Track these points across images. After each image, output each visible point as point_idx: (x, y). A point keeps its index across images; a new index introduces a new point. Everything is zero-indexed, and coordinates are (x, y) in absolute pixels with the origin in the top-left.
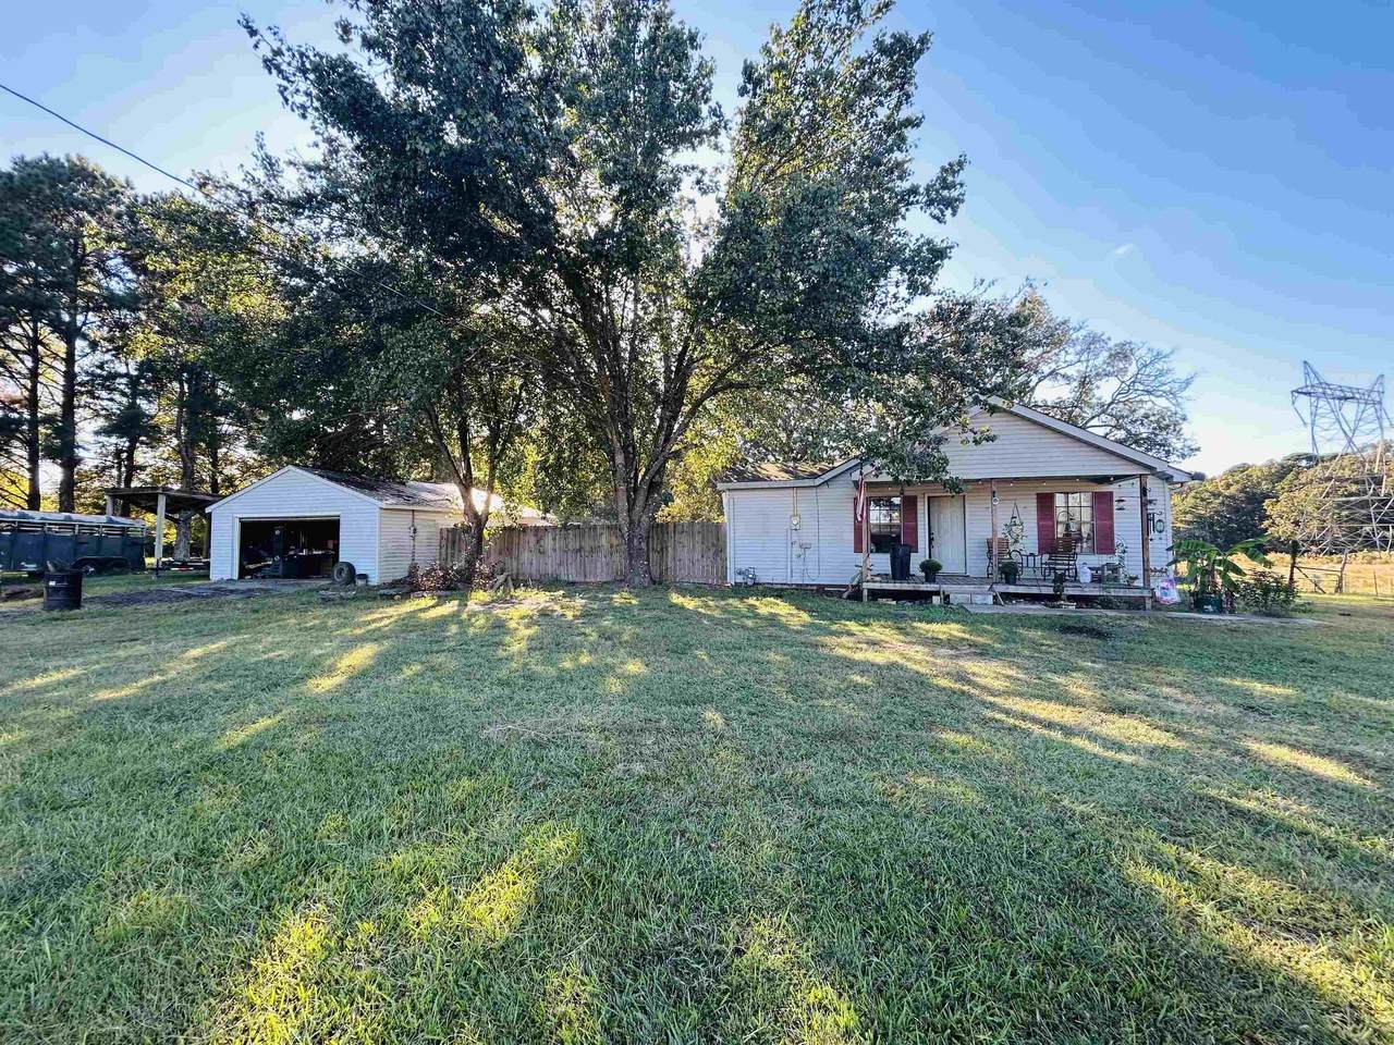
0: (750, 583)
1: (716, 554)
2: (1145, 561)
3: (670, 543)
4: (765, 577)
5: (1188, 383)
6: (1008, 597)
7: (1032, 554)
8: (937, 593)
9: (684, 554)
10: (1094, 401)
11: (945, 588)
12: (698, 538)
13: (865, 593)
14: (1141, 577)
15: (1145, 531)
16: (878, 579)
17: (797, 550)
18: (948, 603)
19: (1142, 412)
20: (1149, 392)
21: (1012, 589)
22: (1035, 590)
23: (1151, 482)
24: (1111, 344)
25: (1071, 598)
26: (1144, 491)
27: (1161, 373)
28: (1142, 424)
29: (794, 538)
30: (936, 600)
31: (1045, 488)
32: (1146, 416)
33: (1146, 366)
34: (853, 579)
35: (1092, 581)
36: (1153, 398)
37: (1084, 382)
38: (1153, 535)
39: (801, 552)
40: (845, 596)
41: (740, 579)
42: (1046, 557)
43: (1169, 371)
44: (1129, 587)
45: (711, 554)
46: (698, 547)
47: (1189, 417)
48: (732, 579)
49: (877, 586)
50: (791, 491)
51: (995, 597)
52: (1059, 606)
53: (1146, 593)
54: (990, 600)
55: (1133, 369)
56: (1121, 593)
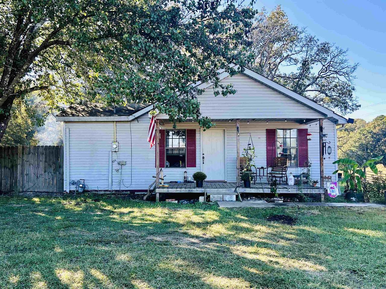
0: (80, 190)
1: (56, 170)
2: (322, 172)
3: (19, 161)
4: (92, 186)
5: (354, 68)
6: (245, 196)
7: (262, 168)
8: (202, 194)
9: (30, 170)
10: (310, 76)
11: (209, 191)
12: (42, 158)
13: (158, 195)
14: (319, 181)
15: (322, 153)
16: (166, 185)
17: (116, 166)
18: (209, 201)
19: (334, 83)
20: (337, 73)
21: (248, 190)
22: (261, 191)
23: (326, 124)
24: (319, 43)
25: (281, 195)
26: (321, 129)
27: (342, 62)
28: (334, 91)
29: (115, 158)
30: (201, 199)
31: (271, 126)
32: (336, 86)
33: (334, 57)
34: (151, 186)
35: (294, 184)
36: (338, 76)
37: (305, 65)
38: (326, 156)
39: (119, 167)
40: (145, 198)
41: (73, 188)
42: (270, 169)
43: (346, 61)
44: (313, 187)
45: (52, 170)
46: (42, 165)
47: (355, 88)
48: (67, 188)
49: (165, 191)
50: (112, 124)
51: (237, 196)
52: (273, 201)
53: (322, 191)
54: (234, 198)
55: (329, 59)
56: (309, 191)
